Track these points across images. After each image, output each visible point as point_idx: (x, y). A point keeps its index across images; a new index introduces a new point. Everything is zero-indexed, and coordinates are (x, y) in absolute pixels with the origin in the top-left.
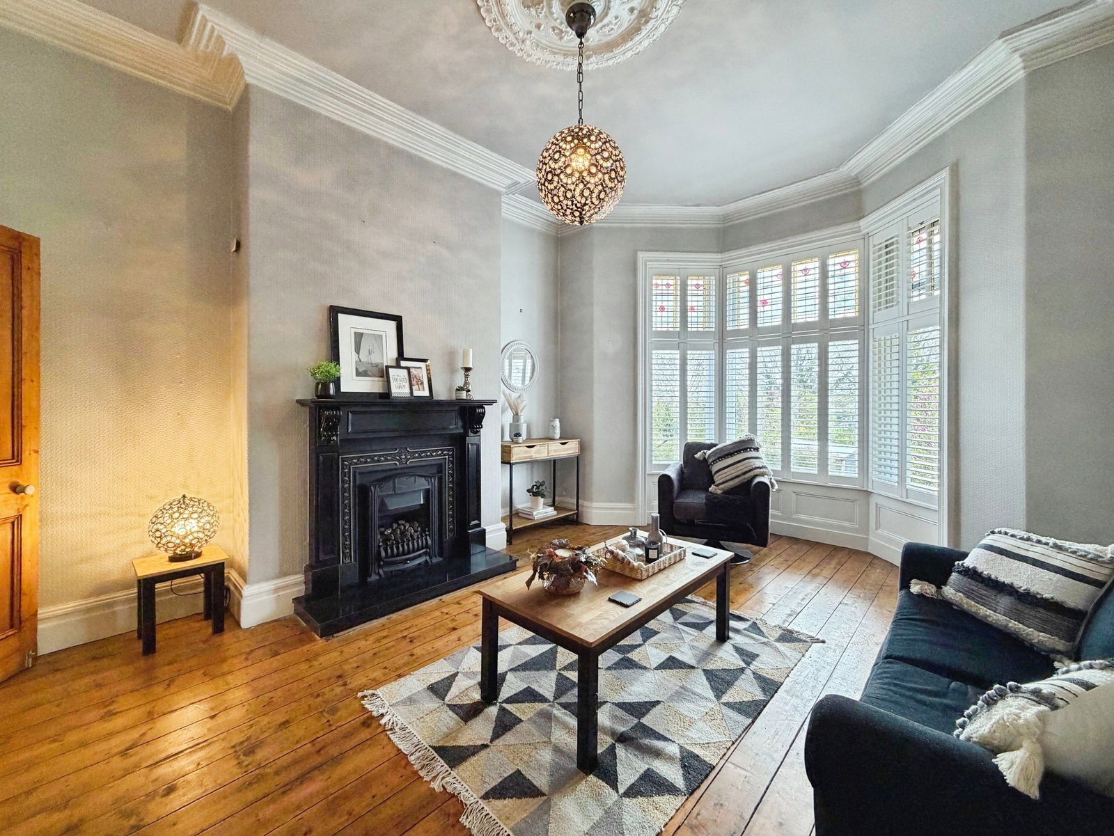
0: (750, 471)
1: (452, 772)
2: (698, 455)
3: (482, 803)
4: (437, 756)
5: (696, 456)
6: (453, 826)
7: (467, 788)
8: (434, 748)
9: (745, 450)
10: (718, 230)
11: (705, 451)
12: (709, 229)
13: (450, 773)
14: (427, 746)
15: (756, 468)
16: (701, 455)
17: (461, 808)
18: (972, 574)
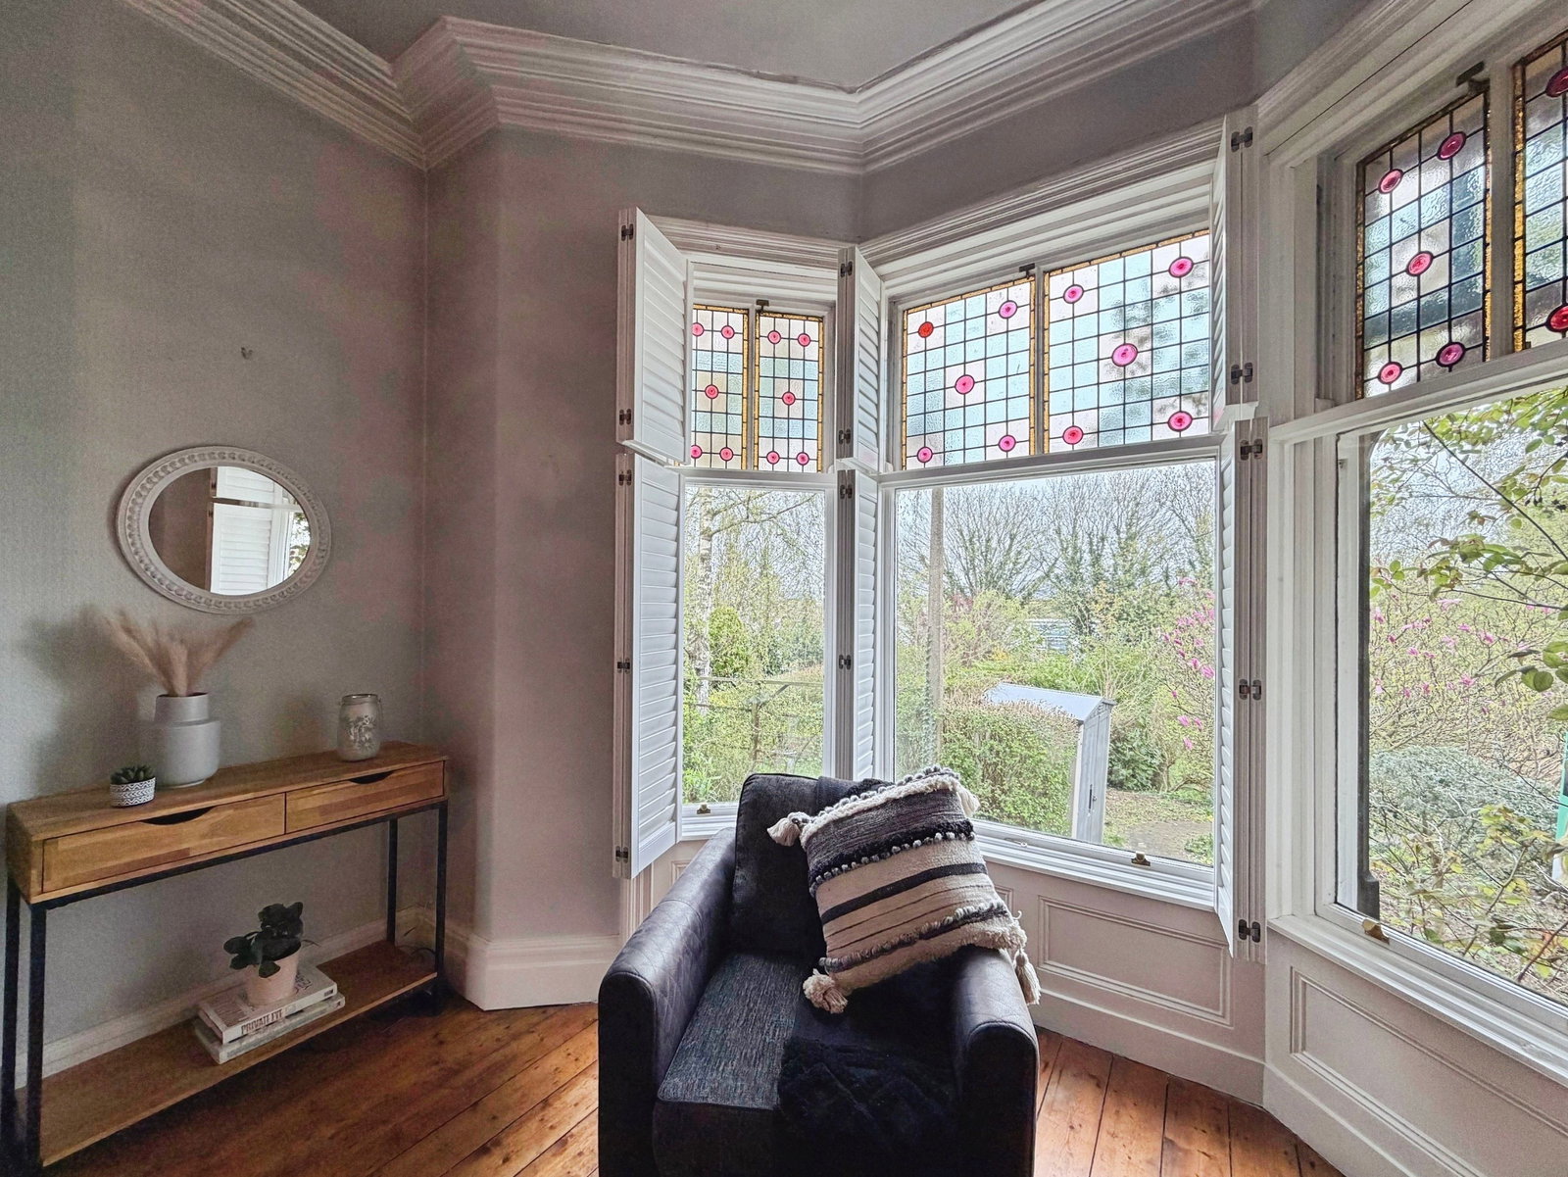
2: (777, 830)
5: (771, 830)
9: (926, 835)
10: (853, 180)
11: (800, 816)
12: (836, 178)
15: (969, 918)
16: (788, 831)
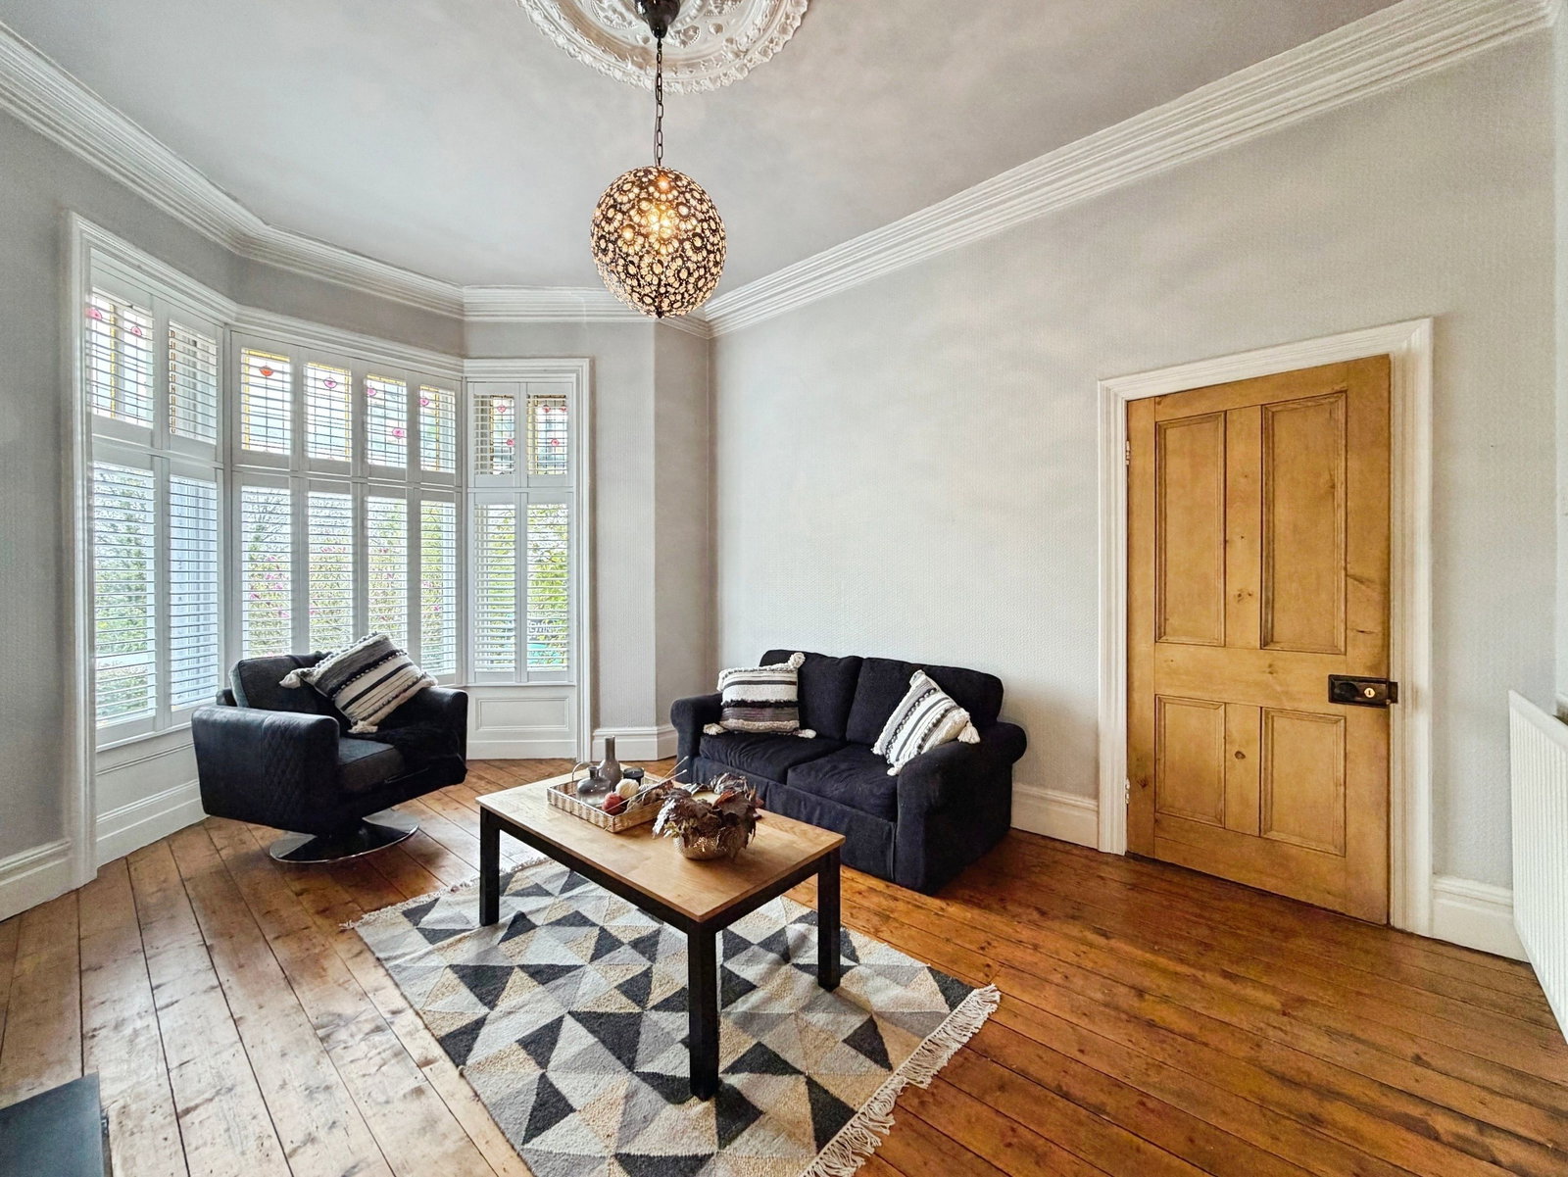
0: (414, 684)
1: (861, 1111)
3: (899, 1068)
4: (837, 1137)
5: (282, 682)
6: (933, 1094)
7: (882, 1088)
8: (820, 1147)
13: (863, 1114)
14: (817, 1159)
16: (295, 679)
17: (909, 1089)
18: (740, 704)
